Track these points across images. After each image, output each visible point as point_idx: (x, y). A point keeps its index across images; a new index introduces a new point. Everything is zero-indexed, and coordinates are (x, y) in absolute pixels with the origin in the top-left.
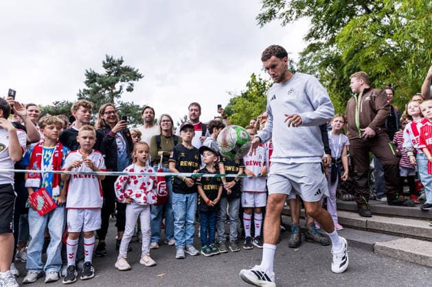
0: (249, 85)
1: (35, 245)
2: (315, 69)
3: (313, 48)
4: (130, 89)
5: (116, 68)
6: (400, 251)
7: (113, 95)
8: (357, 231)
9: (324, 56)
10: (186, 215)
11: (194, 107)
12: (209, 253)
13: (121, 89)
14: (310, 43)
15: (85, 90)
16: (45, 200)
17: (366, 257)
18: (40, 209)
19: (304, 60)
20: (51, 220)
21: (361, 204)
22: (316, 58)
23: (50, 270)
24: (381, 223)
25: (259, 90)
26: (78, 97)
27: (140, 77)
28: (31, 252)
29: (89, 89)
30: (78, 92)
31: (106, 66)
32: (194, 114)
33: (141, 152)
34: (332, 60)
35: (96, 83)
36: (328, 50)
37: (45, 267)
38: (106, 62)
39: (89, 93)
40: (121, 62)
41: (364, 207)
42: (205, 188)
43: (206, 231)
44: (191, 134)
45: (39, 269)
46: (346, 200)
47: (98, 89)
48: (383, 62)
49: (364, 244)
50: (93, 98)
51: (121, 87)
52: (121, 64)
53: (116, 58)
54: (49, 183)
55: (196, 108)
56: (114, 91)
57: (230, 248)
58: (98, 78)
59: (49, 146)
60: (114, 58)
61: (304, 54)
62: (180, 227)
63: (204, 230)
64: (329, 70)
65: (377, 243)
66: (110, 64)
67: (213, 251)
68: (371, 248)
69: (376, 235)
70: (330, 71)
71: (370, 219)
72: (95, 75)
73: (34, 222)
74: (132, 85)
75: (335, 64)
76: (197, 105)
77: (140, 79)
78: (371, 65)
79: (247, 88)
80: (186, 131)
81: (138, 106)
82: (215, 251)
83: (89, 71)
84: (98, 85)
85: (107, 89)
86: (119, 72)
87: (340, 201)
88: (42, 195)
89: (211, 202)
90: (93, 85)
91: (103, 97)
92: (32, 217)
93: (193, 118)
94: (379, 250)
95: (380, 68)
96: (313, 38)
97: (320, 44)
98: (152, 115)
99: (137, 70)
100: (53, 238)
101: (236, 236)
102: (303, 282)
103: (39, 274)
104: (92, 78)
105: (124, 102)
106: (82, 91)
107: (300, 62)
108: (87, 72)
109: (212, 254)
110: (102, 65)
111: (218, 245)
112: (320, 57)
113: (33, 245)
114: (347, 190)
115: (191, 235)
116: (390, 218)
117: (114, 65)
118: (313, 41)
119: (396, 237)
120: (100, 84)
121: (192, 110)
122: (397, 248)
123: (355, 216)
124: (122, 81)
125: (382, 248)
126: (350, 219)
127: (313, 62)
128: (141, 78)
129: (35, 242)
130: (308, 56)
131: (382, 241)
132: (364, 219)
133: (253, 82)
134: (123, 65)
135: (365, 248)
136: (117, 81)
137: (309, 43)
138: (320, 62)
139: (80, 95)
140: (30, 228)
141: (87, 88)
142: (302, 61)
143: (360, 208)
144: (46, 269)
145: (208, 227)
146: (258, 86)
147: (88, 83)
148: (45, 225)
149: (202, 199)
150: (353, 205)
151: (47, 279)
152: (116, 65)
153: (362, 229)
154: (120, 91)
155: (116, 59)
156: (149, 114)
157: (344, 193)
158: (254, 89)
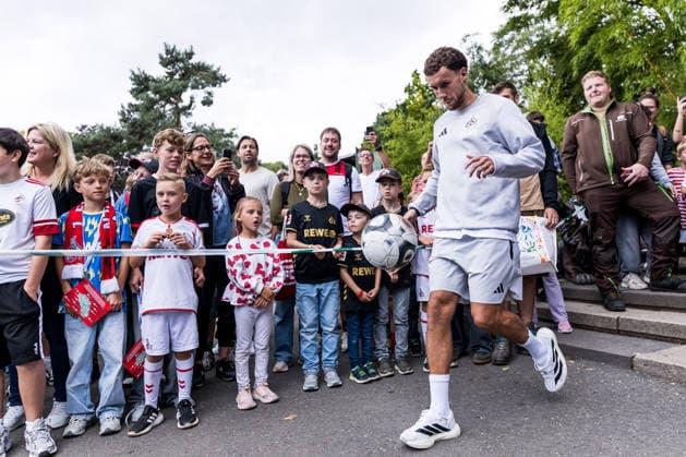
0: (409, 90)
1: (79, 374)
2: (519, 60)
3: (516, 24)
4: (207, 102)
5: (181, 65)
6: (676, 367)
7: (179, 112)
8: (602, 335)
9: (535, 39)
10: (319, 318)
11: (330, 135)
12: (364, 377)
13: (192, 102)
14: (512, 16)
15: (130, 105)
16: (92, 299)
17: (621, 378)
18: (86, 315)
19: (500, 45)
20: (102, 333)
21: (606, 290)
22: (520, 41)
23: (106, 415)
24: (643, 322)
25: (425, 98)
26: (120, 117)
27: (223, 79)
28: (73, 385)
29: (138, 103)
30: (120, 109)
31: (165, 63)
32: (331, 146)
33: (251, 212)
34: (549, 44)
35: (149, 92)
36: (542, 28)
37: (98, 410)
38: (165, 56)
39: (137, 110)
40: (190, 55)
41: (612, 295)
42: (355, 273)
43: (358, 344)
44: (321, 183)
45: (88, 413)
46: (581, 283)
47: (154, 102)
48: (639, 49)
49: (617, 357)
50: (146, 118)
51: (192, 98)
52: (190, 58)
53: (182, 49)
54: (95, 272)
55: (335, 136)
56: (180, 105)
57: (396, 367)
58: (151, 84)
59: (93, 210)
60: (177, 49)
61: (500, 34)
62: (309, 338)
63: (354, 341)
64: (544, 62)
65: (638, 355)
66: (171, 58)
67: (370, 375)
68: (629, 363)
69: (634, 340)
70: (545, 64)
71: (622, 315)
72: (147, 79)
73: (75, 337)
74: (210, 94)
75: (554, 52)
76: (335, 131)
77: (223, 84)
78: (619, 54)
79: (406, 96)
80: (312, 179)
81: (222, 130)
82: (374, 374)
83: (137, 72)
84: (152, 96)
85: (168, 101)
86: (188, 72)
87: (571, 286)
88: (84, 292)
89: (365, 293)
90: (143, 95)
91: (162, 116)
92: (70, 329)
93: (328, 153)
94: (641, 365)
95: (635, 58)
96: (517, 8)
97: (527, 18)
98: (253, 151)
99: (219, 69)
100: (107, 361)
101: (406, 349)
102: (523, 422)
103: (88, 422)
104: (142, 83)
105: (198, 124)
106: (126, 107)
107: (494, 49)
108: (133, 73)
109: (369, 379)
110: (159, 60)
111: (377, 365)
112: (528, 39)
113: (75, 374)
114: (581, 266)
115: (331, 351)
116: (656, 313)
117: (178, 60)
118: (517, 12)
119: (668, 344)
120: (156, 93)
121: (327, 140)
122: (671, 363)
123: (597, 311)
124: (194, 87)
125: (647, 363)
126: (591, 316)
127: (516, 49)
128: (225, 81)
129: (78, 370)
130: (507, 37)
131: (645, 351)
132: (614, 315)
133: (415, 84)
134: (194, 60)
135: (618, 363)
136: (185, 88)
137: (509, 16)
138: (527, 48)
139: (123, 113)
140: (69, 347)
141: (134, 102)
142: (497, 48)
143: (604, 297)
144: (100, 413)
145: (361, 336)
146: (423, 92)
147: (136, 93)
148: (92, 342)
149: (350, 291)
150: (593, 292)
151: (103, 430)
152: (182, 60)
153: (611, 331)
154: (190, 106)
155: (182, 51)
156: (248, 149)
157: (578, 272)
158: (418, 96)
